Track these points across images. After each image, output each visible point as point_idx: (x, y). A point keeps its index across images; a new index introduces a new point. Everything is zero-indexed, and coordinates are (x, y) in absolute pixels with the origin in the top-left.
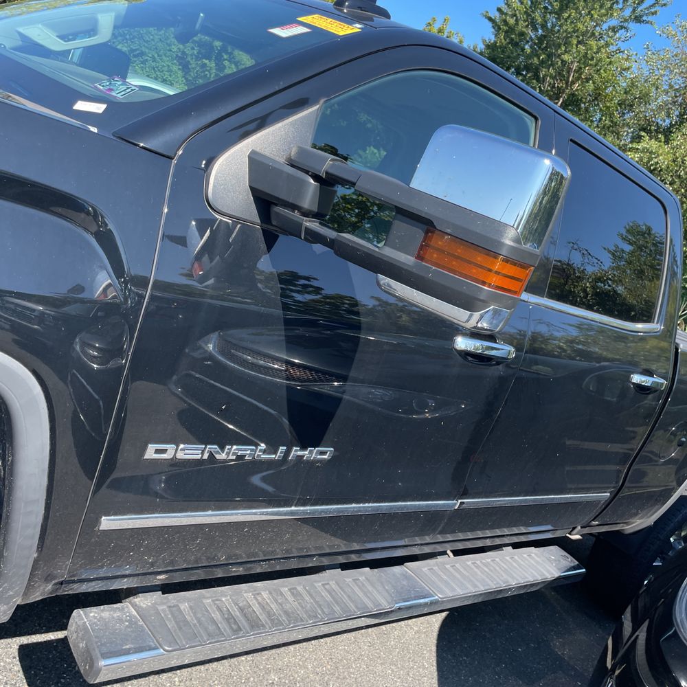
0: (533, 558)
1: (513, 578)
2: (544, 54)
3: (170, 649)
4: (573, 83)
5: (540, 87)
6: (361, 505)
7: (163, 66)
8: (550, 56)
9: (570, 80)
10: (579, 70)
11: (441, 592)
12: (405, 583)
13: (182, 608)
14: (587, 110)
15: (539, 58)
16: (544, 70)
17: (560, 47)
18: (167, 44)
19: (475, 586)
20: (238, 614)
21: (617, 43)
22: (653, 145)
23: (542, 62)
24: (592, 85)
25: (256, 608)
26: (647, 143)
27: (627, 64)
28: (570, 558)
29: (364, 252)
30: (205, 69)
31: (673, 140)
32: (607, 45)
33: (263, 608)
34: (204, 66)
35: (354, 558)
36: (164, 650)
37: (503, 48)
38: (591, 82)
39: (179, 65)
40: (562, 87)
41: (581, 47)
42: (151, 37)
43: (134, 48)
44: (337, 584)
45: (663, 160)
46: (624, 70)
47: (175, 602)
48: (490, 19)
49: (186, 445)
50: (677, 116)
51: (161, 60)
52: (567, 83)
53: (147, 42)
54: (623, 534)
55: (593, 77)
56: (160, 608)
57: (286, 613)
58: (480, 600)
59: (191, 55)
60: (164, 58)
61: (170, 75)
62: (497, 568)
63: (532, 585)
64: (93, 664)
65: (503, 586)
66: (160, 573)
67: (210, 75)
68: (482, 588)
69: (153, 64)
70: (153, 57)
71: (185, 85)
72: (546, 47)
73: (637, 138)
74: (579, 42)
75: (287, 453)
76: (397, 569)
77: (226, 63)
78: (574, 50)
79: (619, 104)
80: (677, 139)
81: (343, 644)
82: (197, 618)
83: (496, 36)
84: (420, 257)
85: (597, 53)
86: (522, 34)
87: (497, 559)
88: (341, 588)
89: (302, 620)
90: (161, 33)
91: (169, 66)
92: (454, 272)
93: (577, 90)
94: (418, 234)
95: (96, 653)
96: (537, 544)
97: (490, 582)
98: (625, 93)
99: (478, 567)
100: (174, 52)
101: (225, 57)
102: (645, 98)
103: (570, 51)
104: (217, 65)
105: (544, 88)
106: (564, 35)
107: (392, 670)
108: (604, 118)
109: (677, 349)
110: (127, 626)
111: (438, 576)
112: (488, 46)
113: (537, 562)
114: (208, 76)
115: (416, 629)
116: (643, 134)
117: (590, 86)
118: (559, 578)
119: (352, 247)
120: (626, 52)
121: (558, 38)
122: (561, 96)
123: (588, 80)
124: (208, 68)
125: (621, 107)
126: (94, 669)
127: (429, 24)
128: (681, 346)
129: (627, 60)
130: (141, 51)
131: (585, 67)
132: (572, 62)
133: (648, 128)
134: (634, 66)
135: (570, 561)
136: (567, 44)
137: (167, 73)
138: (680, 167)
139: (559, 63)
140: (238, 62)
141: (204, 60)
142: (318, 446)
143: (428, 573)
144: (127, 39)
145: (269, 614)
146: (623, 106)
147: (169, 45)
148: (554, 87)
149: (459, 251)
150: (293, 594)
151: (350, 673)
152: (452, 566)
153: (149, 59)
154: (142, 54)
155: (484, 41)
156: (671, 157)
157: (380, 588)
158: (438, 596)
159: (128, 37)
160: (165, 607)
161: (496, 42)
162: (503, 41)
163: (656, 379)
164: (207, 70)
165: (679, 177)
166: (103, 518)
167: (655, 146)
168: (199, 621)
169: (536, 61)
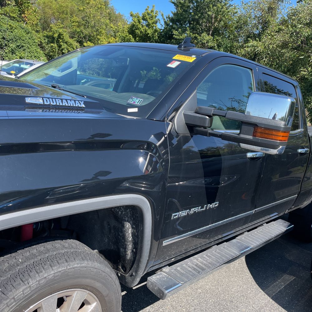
0: (275, 225)
1: (273, 234)
2: (200, 13)
3: (183, 283)
4: (214, 23)
5: (201, 28)
6: (228, 219)
7: (34, 50)
8: (202, 14)
9: (213, 22)
10: (216, 17)
11: (252, 245)
12: (239, 244)
13: (178, 269)
14: (223, 33)
15: (198, 16)
16: (201, 20)
17: (205, 9)
18: (32, 39)
19: (262, 240)
20: (195, 267)
21: (229, 2)
22: (255, 43)
23: (200, 17)
24: (223, 22)
25: (200, 264)
26: (252, 43)
27: (235, 11)
28: (287, 222)
29: (234, 137)
30: (52, 48)
31: (262, 39)
32: (225, 4)
33: (202, 263)
34: (52, 46)
35: (220, 241)
36: (181, 283)
37: (181, 14)
38: (222, 21)
39: (40, 48)
40: (210, 25)
41: (215, 7)
42: (25, 38)
43: (18, 45)
44: (219, 250)
45: (260, 48)
46: (234, 13)
47: (175, 268)
48: (173, 3)
49: (182, 212)
50: (261, 28)
51: (31, 47)
52: (212, 23)
53: (24, 40)
54: (301, 209)
55: (222, 19)
56: (172, 271)
57: (209, 263)
58: (264, 245)
59: (45, 43)
60: (32, 46)
61: (37, 54)
62: (265, 232)
63: (279, 235)
64: (164, 293)
65: (270, 238)
66: (172, 258)
67: (56, 50)
68: (264, 240)
69: (29, 50)
70: (28, 47)
71: (45, 57)
72: (200, 10)
73: (246, 41)
74: (213, 6)
75: (207, 207)
76: (234, 241)
77: (62, 43)
78: (212, 10)
79: (235, 28)
80: (264, 39)
81: (216, 274)
82: (185, 271)
83: (176, 9)
84: (254, 136)
85: (222, 9)
86: (189, 7)
87: (264, 229)
88: (221, 251)
89: (216, 265)
90: (28, 35)
91: (36, 50)
92: (267, 138)
93: (217, 26)
94: (252, 129)
95: (163, 290)
96: (274, 220)
97: (266, 238)
98: (237, 22)
99: (259, 233)
100: (36, 43)
101: (61, 41)
102: (245, 23)
103: (210, 10)
104: (57, 45)
105: (203, 27)
106: (207, 3)
107: (237, 279)
108: (231, 35)
109: (309, 136)
110: (166, 279)
111: (248, 239)
112: (174, 14)
113: (277, 226)
114: (55, 51)
115: (238, 263)
116: (249, 39)
117: (222, 23)
118: (287, 230)
119: (229, 136)
120: (233, 5)
121: (204, 5)
122: (211, 30)
123: (220, 21)
124: (54, 47)
125: (236, 29)
126: (165, 294)
127: (147, 10)
128: (310, 134)
129: (235, 9)
130: (22, 45)
131: (218, 16)
132: (212, 15)
133: (250, 36)
134: (238, 10)
135: (287, 223)
136: (208, 7)
137: (35, 53)
138: (268, 50)
139: (207, 16)
140: (67, 42)
141: (51, 44)
142: (214, 202)
143: (244, 239)
144: (14, 41)
145: (205, 265)
146: (237, 29)
147: (34, 40)
148: (207, 26)
149: (267, 132)
150: (208, 257)
151: (223, 283)
152: (251, 235)
153: (26, 48)
154: (23, 46)
155: (172, 12)
156: (263, 47)
157: (233, 248)
158: (252, 246)
159: (14, 40)
160: (173, 270)
161: (177, 12)
162: (180, 11)
163: (306, 149)
164: (53, 48)
165: (268, 54)
166: (164, 242)
167: (256, 43)
168: (186, 272)
169: (197, 17)
